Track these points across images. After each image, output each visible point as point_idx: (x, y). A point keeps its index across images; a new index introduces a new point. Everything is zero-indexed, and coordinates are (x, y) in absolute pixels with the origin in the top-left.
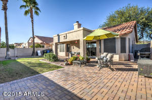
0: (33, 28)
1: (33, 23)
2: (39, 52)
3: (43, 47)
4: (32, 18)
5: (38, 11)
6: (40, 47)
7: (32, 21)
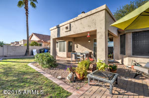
0: (27, 21)
1: (27, 15)
2: (35, 51)
3: (41, 45)
4: (27, 10)
5: (34, 2)
6: (37, 45)
7: (27, 13)
